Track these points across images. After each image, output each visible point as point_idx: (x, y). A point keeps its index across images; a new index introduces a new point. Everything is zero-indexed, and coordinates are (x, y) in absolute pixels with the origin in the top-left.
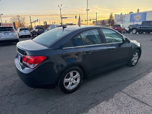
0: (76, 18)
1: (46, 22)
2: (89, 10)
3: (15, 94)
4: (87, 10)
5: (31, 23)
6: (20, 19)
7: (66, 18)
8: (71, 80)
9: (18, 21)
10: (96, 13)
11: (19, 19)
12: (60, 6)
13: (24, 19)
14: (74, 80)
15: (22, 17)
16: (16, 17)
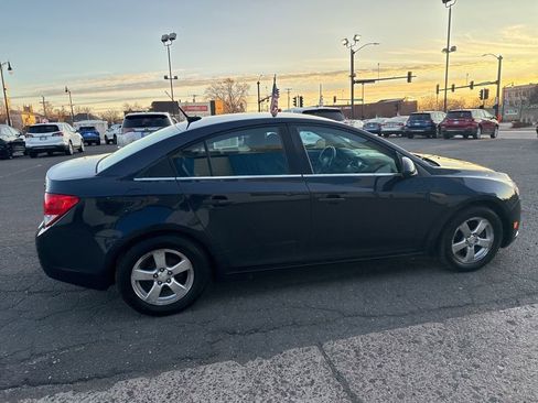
0: (409, 81)
1: (301, 98)
2: (454, 49)
3: (41, 292)
4: (447, 51)
5: (259, 102)
6: (234, 88)
7: (373, 81)
8: (160, 278)
9: (227, 97)
10: (500, 58)
11: (230, 89)
12: (351, 42)
13: (243, 89)
14: (173, 279)
15: (241, 84)
16: (224, 85)
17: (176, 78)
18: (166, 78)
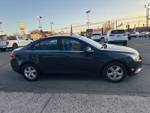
1: (129, 25)
5: (116, 27)
8: (30, 73)
9: (108, 26)
12: (147, 6)
15: (113, 22)
16: (107, 23)
17: (90, 23)
18: (87, 23)
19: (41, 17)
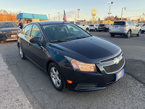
19: (112, 3)
